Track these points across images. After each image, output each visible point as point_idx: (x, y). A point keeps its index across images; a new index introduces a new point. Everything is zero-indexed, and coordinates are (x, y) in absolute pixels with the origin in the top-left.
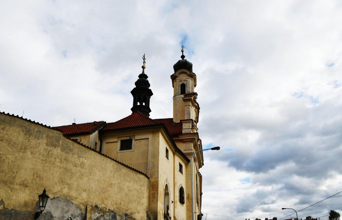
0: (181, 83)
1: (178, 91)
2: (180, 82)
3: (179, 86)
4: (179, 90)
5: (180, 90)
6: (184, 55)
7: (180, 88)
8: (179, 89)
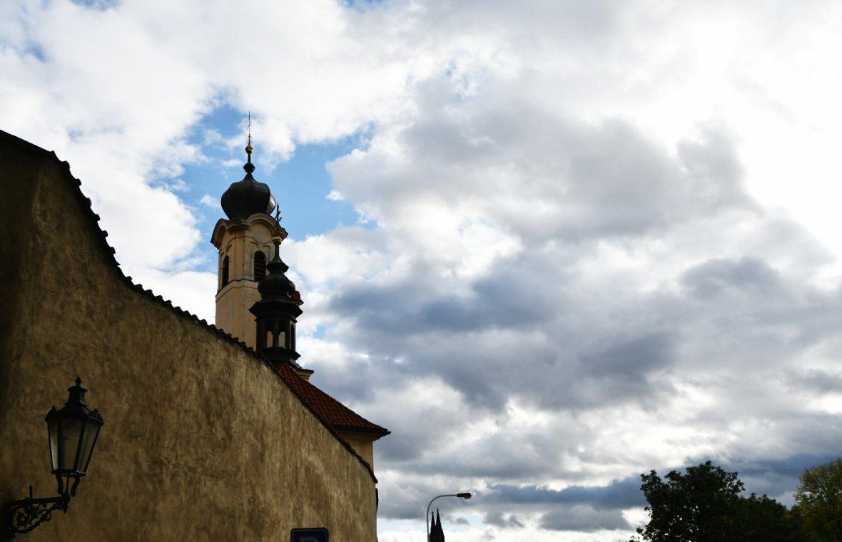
0: (256, 249)
1: (248, 269)
2: (253, 245)
3: (252, 257)
4: (250, 267)
5: (253, 267)
6: (252, 162)
7: (253, 260)
8: (251, 263)
